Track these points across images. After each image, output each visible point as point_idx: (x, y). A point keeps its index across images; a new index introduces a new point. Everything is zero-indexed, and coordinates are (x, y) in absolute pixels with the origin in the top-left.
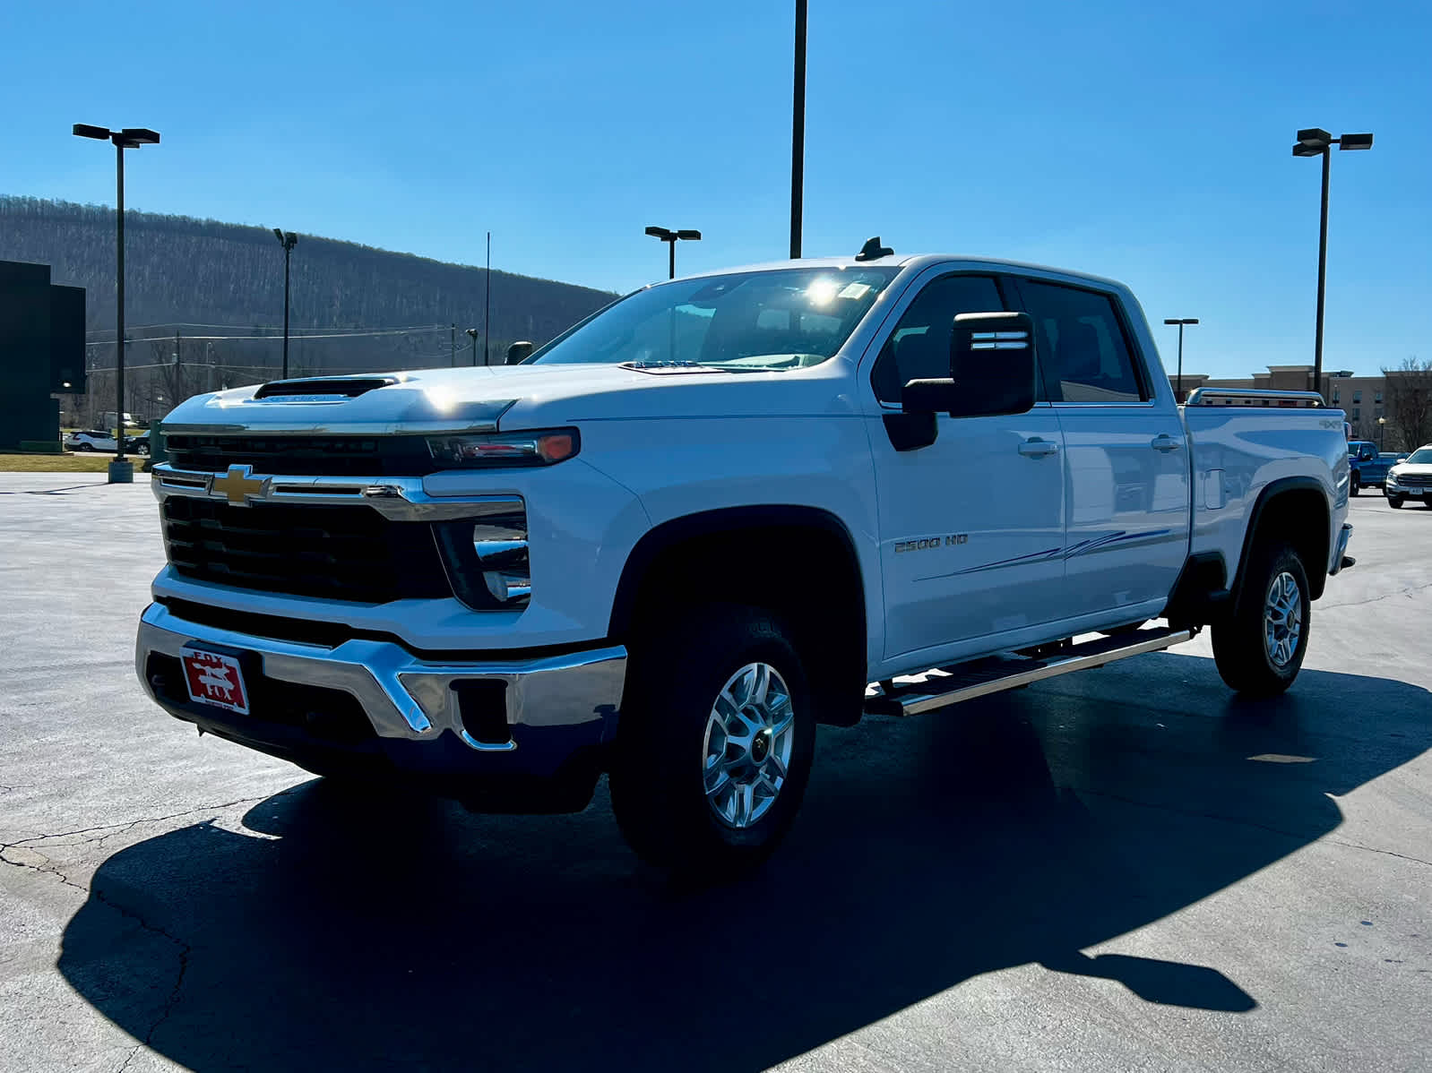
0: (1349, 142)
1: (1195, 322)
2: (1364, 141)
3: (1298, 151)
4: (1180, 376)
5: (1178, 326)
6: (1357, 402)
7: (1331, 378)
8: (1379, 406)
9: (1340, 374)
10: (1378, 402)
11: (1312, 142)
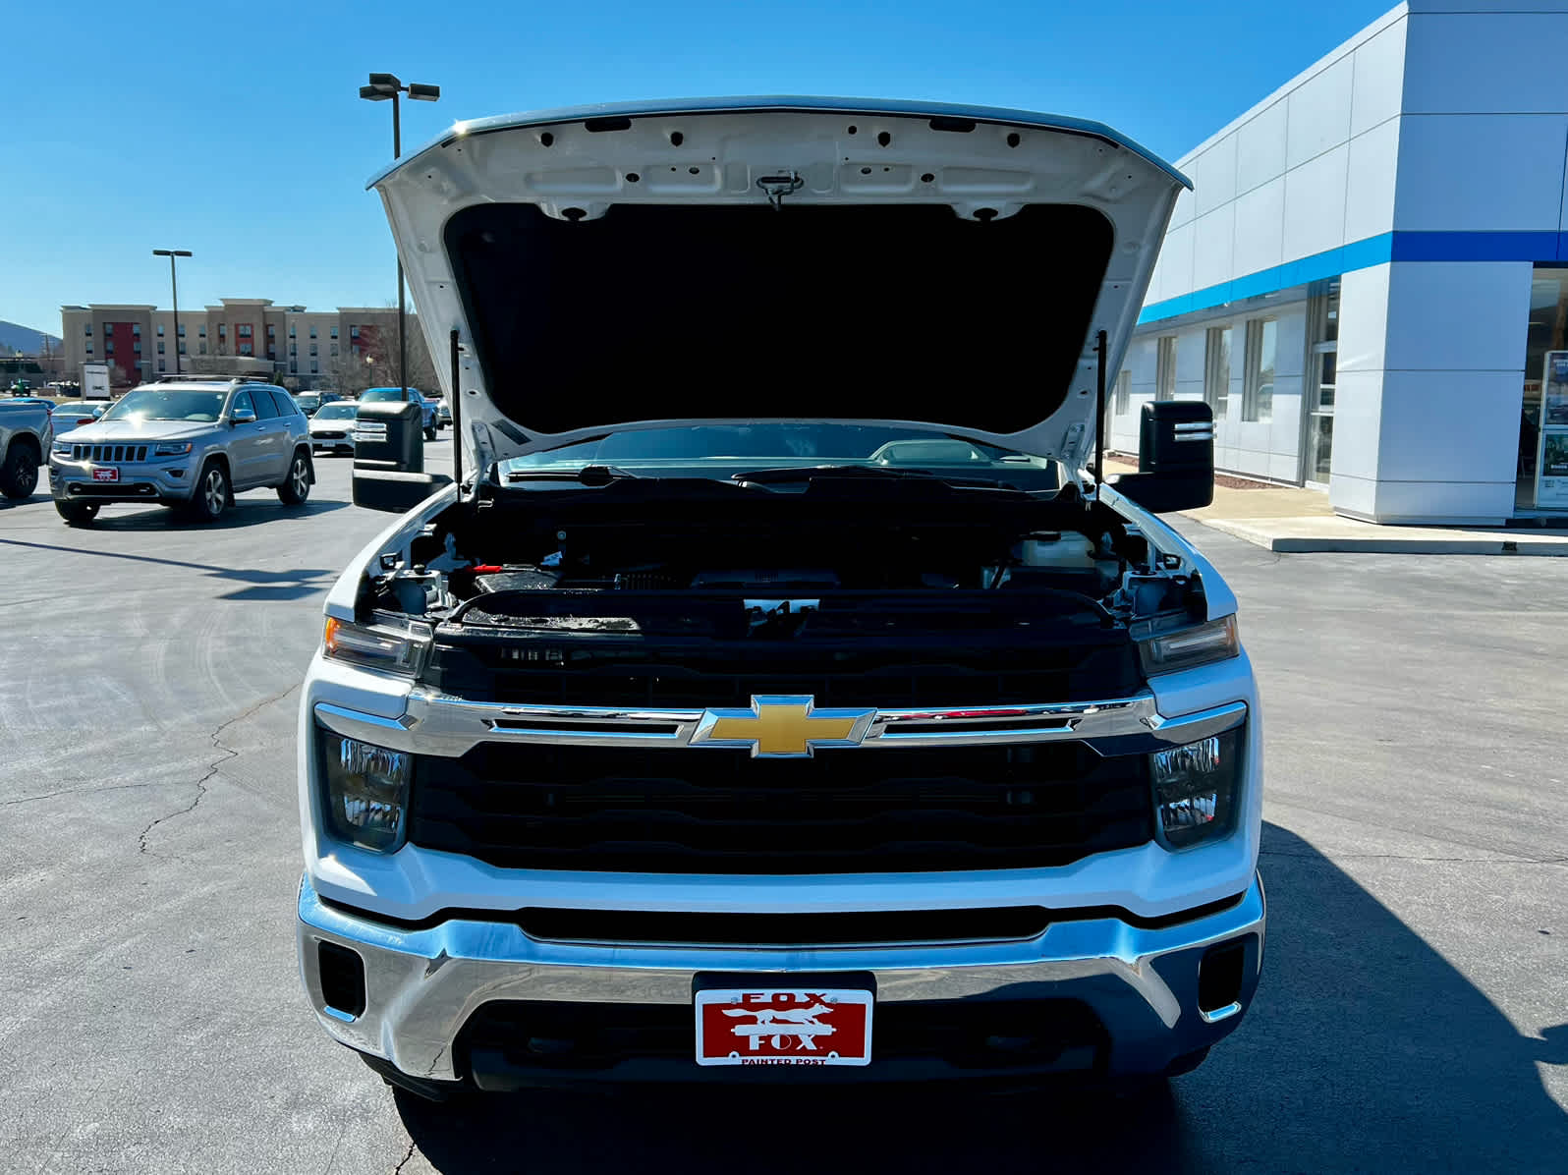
0: (418, 91)
1: (188, 254)
2: (432, 92)
3: (366, 93)
4: (176, 312)
5: (169, 257)
6: (313, 337)
7: (287, 313)
8: (334, 341)
9: (294, 309)
10: (334, 337)
11: (382, 87)
